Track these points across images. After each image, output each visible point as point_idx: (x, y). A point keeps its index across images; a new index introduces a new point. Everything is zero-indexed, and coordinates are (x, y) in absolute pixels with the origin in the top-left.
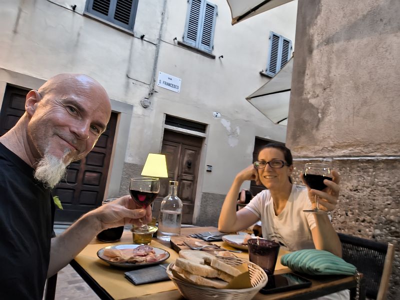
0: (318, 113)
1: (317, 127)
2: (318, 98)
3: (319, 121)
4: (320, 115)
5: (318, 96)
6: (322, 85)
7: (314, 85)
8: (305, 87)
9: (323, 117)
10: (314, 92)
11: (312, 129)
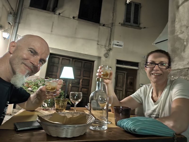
0: (184, 42)
1: (184, 50)
2: (184, 33)
3: (185, 47)
4: (185, 43)
5: (183, 32)
6: (185, 25)
7: (181, 26)
8: (176, 29)
9: (187, 44)
10: (181, 30)
11: (181, 52)
